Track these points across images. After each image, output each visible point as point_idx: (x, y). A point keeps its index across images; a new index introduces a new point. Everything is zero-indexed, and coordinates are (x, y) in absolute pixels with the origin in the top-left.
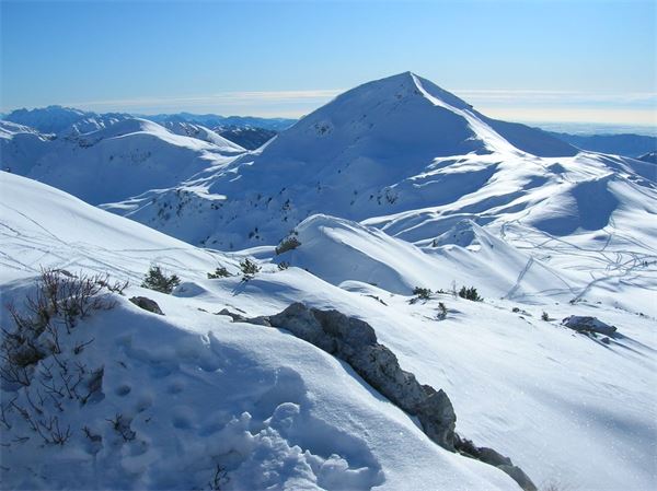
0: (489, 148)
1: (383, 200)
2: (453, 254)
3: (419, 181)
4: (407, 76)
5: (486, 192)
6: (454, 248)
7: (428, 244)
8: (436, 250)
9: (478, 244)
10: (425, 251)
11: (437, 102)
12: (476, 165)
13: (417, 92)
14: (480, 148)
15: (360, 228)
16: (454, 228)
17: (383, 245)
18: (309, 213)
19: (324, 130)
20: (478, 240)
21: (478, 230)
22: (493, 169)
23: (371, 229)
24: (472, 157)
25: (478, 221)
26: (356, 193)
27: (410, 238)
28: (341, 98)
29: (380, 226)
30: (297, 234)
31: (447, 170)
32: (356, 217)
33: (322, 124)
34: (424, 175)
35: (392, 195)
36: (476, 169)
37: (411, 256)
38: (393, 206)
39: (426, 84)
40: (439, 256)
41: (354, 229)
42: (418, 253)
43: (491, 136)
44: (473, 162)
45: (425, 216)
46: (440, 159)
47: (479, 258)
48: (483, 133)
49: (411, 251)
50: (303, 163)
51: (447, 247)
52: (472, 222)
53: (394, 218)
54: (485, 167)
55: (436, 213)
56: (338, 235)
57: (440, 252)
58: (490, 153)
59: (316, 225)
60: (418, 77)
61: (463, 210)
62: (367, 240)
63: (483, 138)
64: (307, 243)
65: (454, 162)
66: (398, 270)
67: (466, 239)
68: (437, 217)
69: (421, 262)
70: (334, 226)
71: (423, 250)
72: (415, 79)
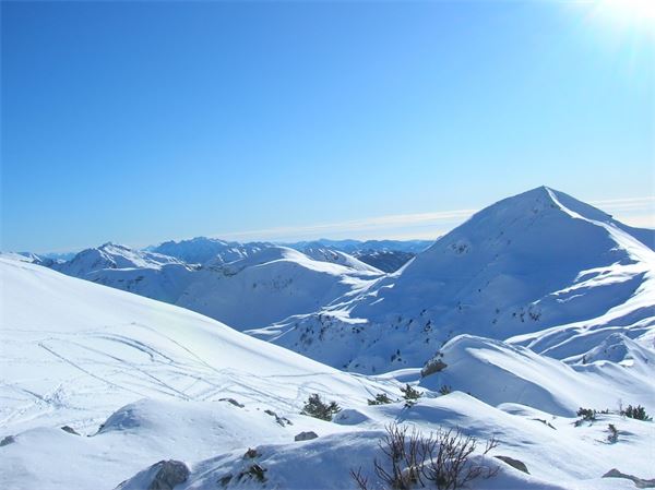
0: (633, 258)
1: (526, 317)
2: (605, 370)
3: (562, 296)
4: (542, 191)
5: (638, 303)
6: (606, 365)
7: (576, 361)
8: (587, 367)
9: (632, 358)
10: (578, 369)
11: (575, 215)
12: (620, 276)
13: (554, 206)
14: (624, 258)
15: (507, 347)
16: (604, 343)
17: (531, 363)
18: (451, 334)
19: (461, 249)
20: (630, 354)
21: (630, 344)
22: (639, 280)
23: (518, 347)
24: (616, 268)
25: (628, 333)
26: (498, 311)
27: (557, 355)
28: (477, 217)
29: (526, 343)
30: (442, 355)
31: (591, 283)
32: (500, 336)
33: (459, 243)
34: (567, 290)
35: (535, 311)
36: (622, 280)
37: (563, 375)
38: (537, 323)
39: (561, 196)
40: (592, 374)
41: (501, 349)
42: (569, 371)
43: (632, 244)
44: (617, 273)
45: (571, 332)
46: (583, 273)
47: (634, 374)
48: (625, 242)
49: (562, 369)
50: (443, 284)
51: (599, 363)
52: (622, 335)
53: (539, 335)
54: (630, 278)
55: (583, 328)
56: (484, 355)
57: (593, 369)
58: (635, 262)
59: (462, 345)
60: (553, 191)
61: (610, 323)
62: (516, 359)
63: (626, 247)
64: (452, 364)
65: (597, 274)
66: (545, 387)
67: (619, 354)
68: (584, 333)
69: (573, 380)
70: (480, 346)
71: (574, 368)
72: (550, 193)
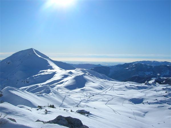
0: (53, 68)
1: (25, 82)
2: (45, 96)
3: (35, 77)
4: (32, 49)
5: (52, 79)
6: (45, 94)
7: (38, 94)
8: (40, 95)
9: (52, 93)
10: (38, 96)
11: (40, 56)
12: (50, 72)
13: (34, 53)
14: (51, 68)
15: (20, 90)
16: (45, 89)
17: (26, 94)
18: (5, 86)
19: (9, 63)
20: (51, 92)
21: (51, 89)
22: (54, 73)
23: (23, 90)
24: (49, 70)
25: (51, 87)
26: (18, 80)
27: (33, 92)
28: (14, 55)
29: (25, 89)
30: (2, 92)
31: (43, 74)
32: (18, 87)
33: (8, 62)
34: (36, 75)
35: (28, 81)
36: (50, 73)
37: (34, 97)
38: (28, 84)
39: (36, 51)
41: (18, 90)
42: (36, 96)
43: (54, 65)
44: (49, 71)
45: (37, 86)
46: (41, 71)
47: (52, 97)
48: (52, 64)
49: (34, 96)
50: (3, 72)
51: (44, 94)
52: (50, 87)
53: (28, 87)
54: (52, 73)
55: (40, 85)
56: (14, 92)
57: (42, 96)
58: (54, 69)
59: (8, 90)
60: (35, 50)
61: (47, 84)
62: (22, 93)
63: (52, 65)
64: (5, 95)
65: (44, 71)
66: (30, 101)
67: (49, 92)
68: (40, 86)
69: (37, 98)
70: (13, 90)
71: (37, 95)
72: (34, 50)
